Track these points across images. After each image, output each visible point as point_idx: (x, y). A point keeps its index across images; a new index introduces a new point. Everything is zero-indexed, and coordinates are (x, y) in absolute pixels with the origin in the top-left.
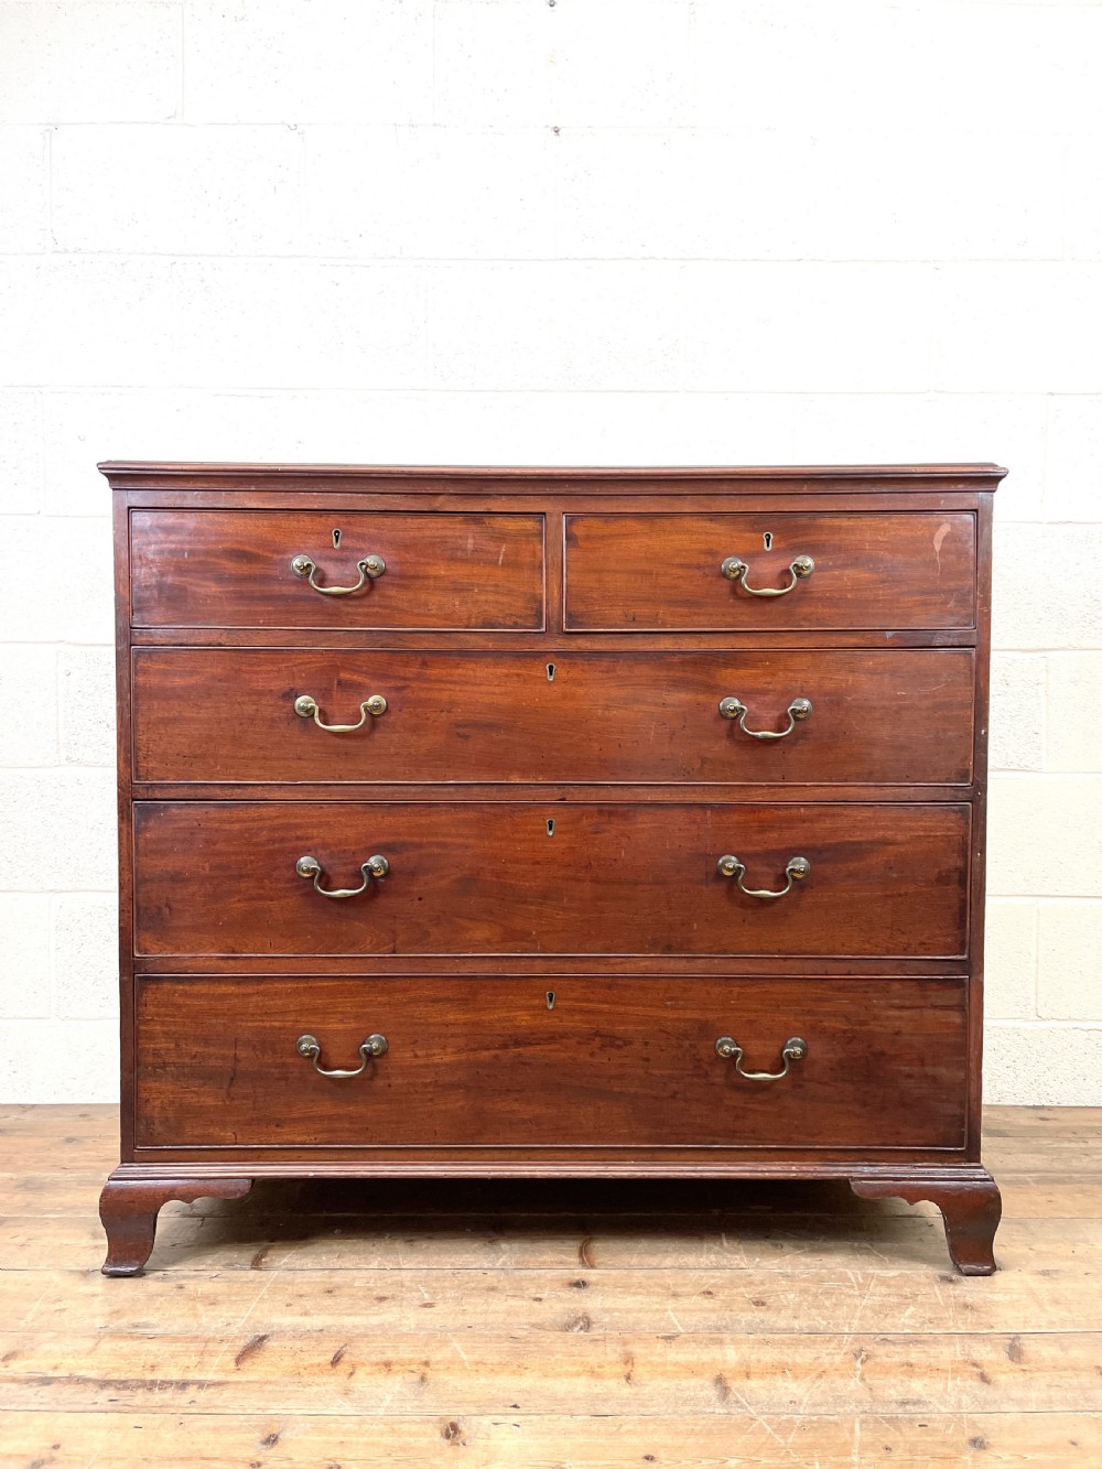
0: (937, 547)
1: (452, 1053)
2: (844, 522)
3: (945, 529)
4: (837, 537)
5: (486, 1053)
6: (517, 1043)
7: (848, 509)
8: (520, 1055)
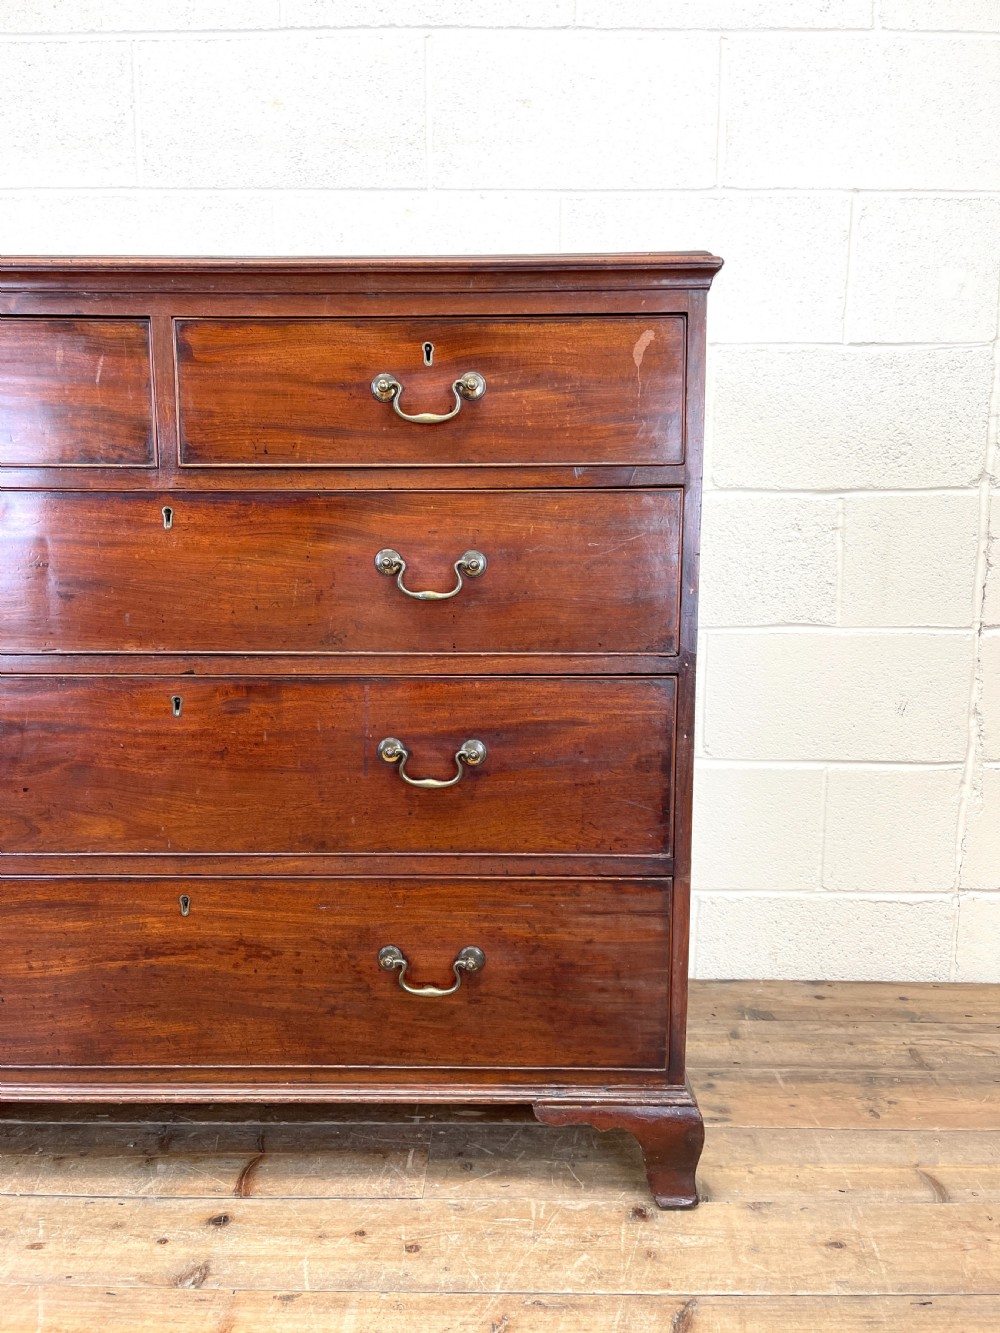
0: (638, 361)
1: (73, 964)
2: (524, 329)
3: (648, 337)
4: (513, 349)
5: (113, 965)
6: (148, 954)
7: (526, 312)
8: (152, 966)
